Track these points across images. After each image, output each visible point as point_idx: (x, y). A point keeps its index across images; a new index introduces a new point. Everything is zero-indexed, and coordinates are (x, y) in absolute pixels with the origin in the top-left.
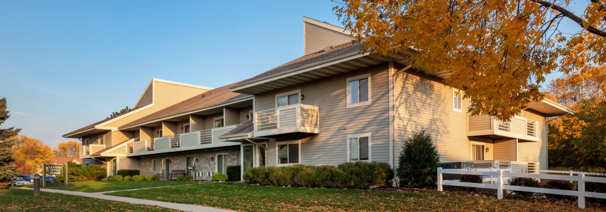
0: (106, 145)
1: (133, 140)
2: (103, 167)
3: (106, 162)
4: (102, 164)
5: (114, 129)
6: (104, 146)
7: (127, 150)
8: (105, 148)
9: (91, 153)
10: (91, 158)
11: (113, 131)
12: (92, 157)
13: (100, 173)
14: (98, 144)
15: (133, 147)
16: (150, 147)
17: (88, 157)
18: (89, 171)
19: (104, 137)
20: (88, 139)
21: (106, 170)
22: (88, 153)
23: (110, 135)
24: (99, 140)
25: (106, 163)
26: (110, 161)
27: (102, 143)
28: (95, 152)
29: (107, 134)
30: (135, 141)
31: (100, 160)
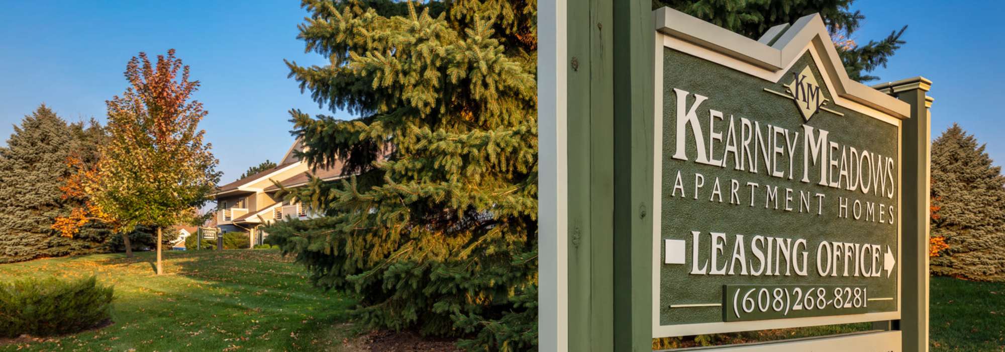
0: (249, 209)
1: (280, 204)
2: (245, 234)
3: (250, 229)
4: (245, 231)
5: (259, 190)
6: (247, 211)
7: (274, 216)
8: (248, 212)
9: (232, 219)
10: (233, 225)
11: (257, 193)
12: (234, 223)
13: (243, 242)
14: (239, 207)
15: (282, 212)
16: (301, 212)
17: (229, 222)
18: (231, 239)
19: (247, 199)
20: (226, 201)
21: (249, 239)
22: (228, 218)
23: (255, 198)
24: (241, 203)
25: (248, 230)
26: (254, 228)
27: (244, 207)
28: (238, 217)
29: (251, 196)
30: (283, 205)
31: (242, 227)
